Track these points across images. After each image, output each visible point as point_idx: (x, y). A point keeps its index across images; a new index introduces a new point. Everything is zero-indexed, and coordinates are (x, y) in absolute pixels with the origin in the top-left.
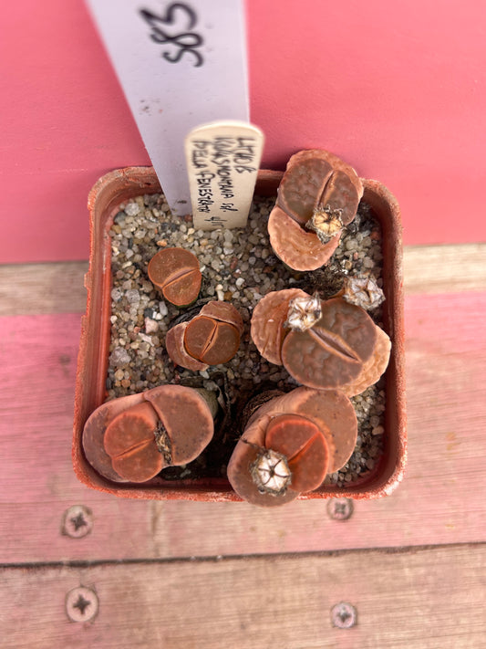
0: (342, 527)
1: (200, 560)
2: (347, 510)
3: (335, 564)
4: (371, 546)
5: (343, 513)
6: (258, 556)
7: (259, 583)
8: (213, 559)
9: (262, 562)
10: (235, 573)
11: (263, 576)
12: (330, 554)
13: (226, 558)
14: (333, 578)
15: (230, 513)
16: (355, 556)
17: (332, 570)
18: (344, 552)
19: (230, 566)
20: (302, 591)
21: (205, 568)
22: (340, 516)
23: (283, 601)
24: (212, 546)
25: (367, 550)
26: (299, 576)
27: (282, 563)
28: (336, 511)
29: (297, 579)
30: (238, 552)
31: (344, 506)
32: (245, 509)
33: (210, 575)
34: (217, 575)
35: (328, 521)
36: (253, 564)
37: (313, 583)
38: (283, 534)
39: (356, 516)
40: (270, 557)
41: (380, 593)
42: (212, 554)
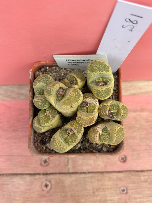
0: (123, 164)
1: (81, 173)
2: (124, 159)
3: (121, 175)
4: (132, 170)
5: (123, 160)
6: (98, 172)
7: (98, 180)
8: (85, 173)
9: (99, 174)
10: (91, 177)
11: (100, 178)
12: (119, 172)
13: (89, 173)
14: (120, 179)
15: (90, 159)
16: (127, 173)
17: (120, 177)
18: (124, 171)
19: (90, 175)
20: (111, 183)
21: (83, 176)
23: (106, 185)
24: (85, 169)
25: (130, 171)
26: (110, 178)
27: (105, 175)
28: (121, 160)
29: (110, 179)
30: (92, 171)
31: (123, 158)
32: (95, 158)
33: (84, 177)
34: (86, 177)
35: (119, 162)
36: (97, 175)
37: (114, 180)
38: (106, 166)
39: (127, 161)
40: (102, 173)
41: (134, 183)
42: (84, 171)
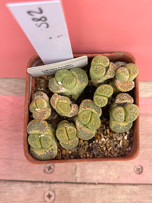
0: (139, 176)
1: (90, 184)
2: (140, 170)
3: (135, 188)
4: (148, 183)
5: (139, 171)
6: (110, 184)
7: (110, 193)
8: (94, 184)
9: (111, 186)
10: (102, 189)
11: (111, 191)
12: (134, 185)
13: (99, 184)
14: (135, 193)
15: (101, 168)
16: (143, 186)
17: (135, 190)
18: (139, 184)
19: (100, 186)
20: (124, 197)
21: (92, 187)
22: (138, 172)
23: (118, 200)
24: (95, 179)
25: (147, 184)
26: (124, 191)
27: (118, 187)
28: (137, 171)
29: (123, 192)
30: (103, 182)
31: (139, 169)
32: (106, 168)
33: (93, 189)
34: (96, 189)
35: (134, 174)
36: (108, 186)
37: (128, 194)
38: (119, 177)
39: (143, 173)
40: (114, 184)
41: (151, 199)
42: (94, 182)
